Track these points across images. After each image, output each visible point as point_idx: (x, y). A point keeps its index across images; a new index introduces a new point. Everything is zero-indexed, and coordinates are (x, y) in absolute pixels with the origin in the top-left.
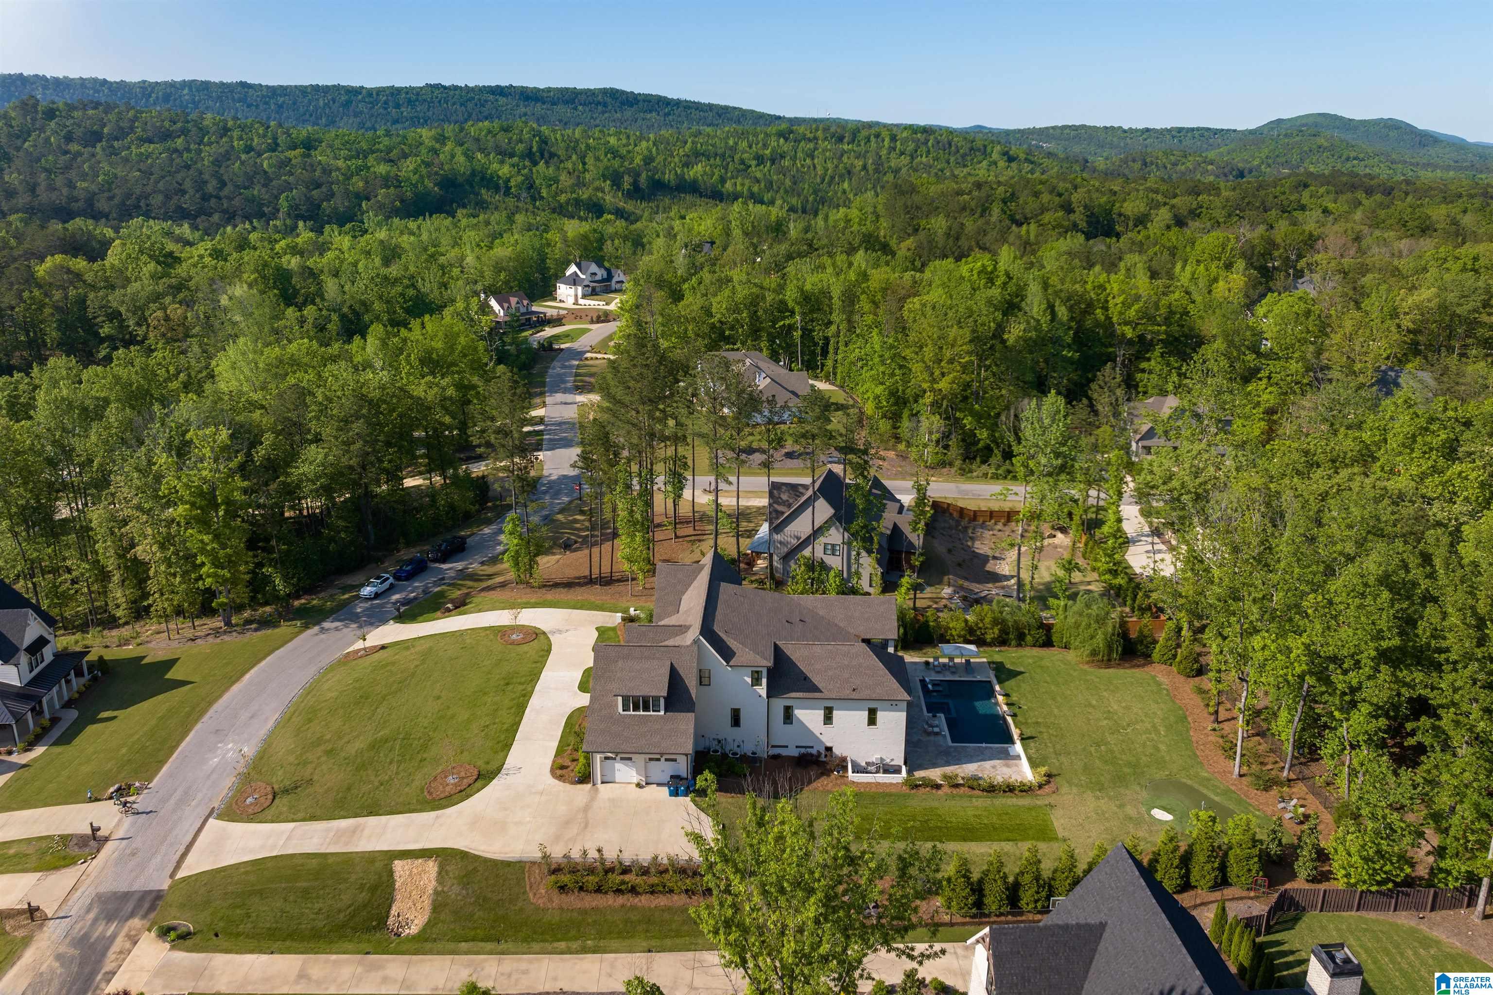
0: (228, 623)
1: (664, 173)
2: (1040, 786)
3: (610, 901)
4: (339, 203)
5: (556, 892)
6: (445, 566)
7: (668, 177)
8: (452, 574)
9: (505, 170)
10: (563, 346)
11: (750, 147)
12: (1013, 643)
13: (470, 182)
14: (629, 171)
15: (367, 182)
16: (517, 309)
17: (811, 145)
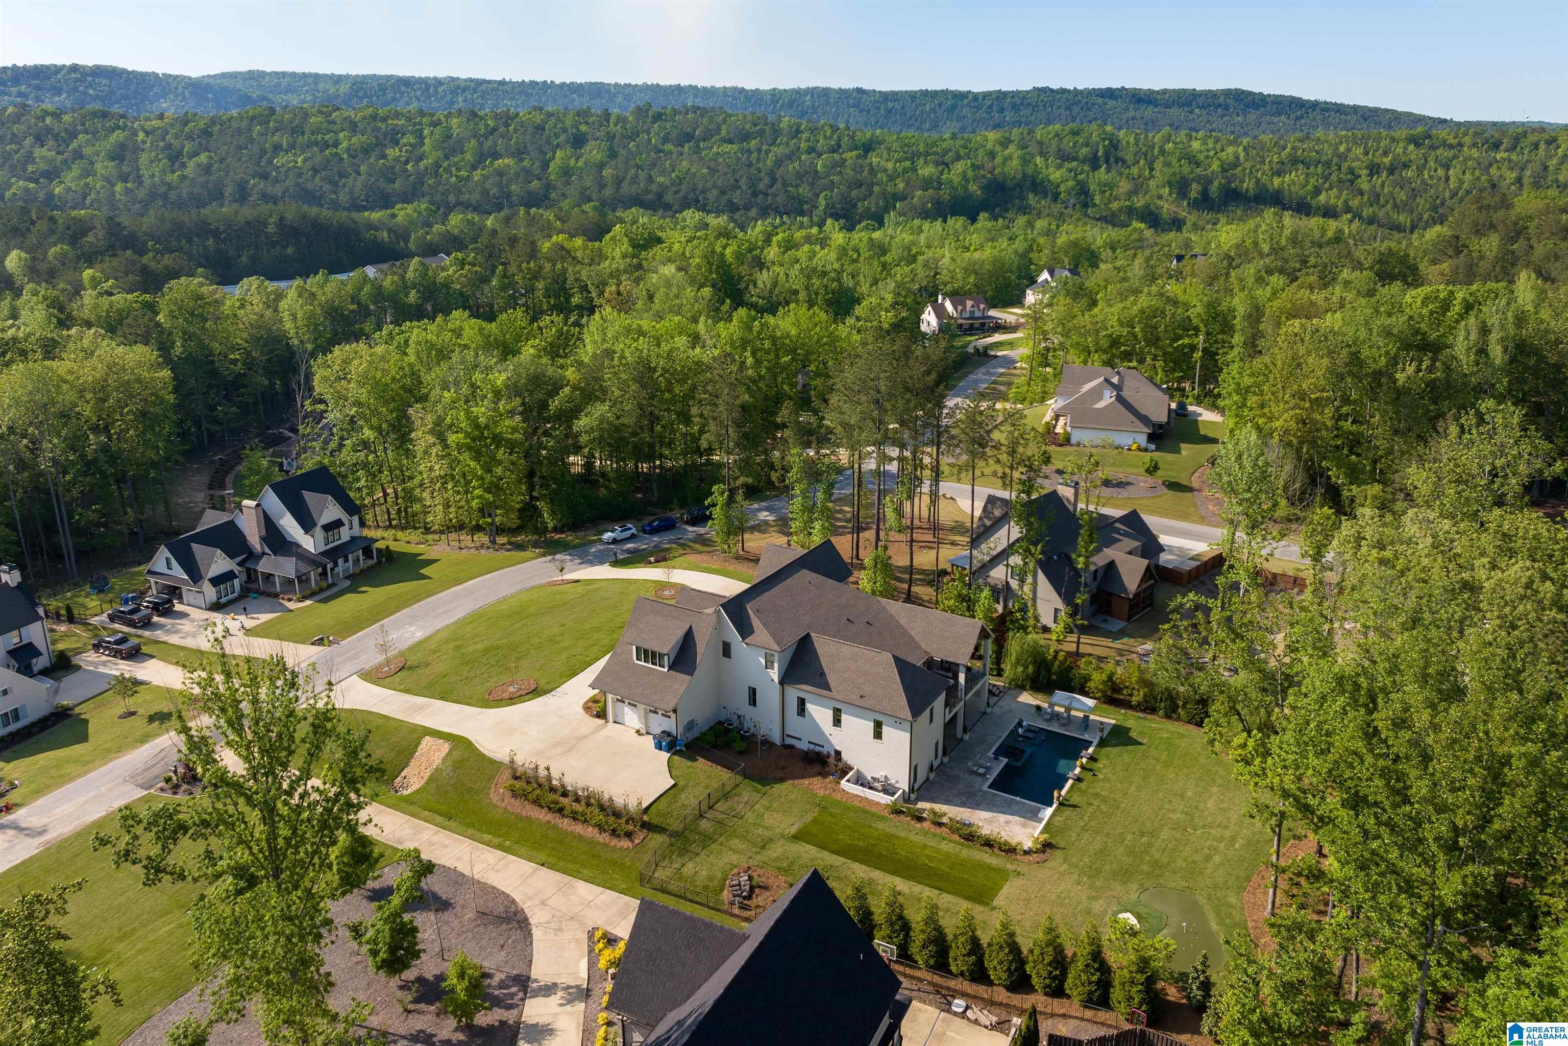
0: (493, 542)
1: (1242, 181)
2: (1026, 853)
3: (543, 816)
4: (871, 204)
5: (508, 794)
6: (691, 529)
7: (1248, 185)
8: (691, 536)
9: (1056, 175)
10: (999, 353)
11: (1366, 154)
12: (1161, 712)
13: (1020, 186)
14: (1198, 179)
15: (908, 184)
16: (972, 312)
17: (1450, 153)
